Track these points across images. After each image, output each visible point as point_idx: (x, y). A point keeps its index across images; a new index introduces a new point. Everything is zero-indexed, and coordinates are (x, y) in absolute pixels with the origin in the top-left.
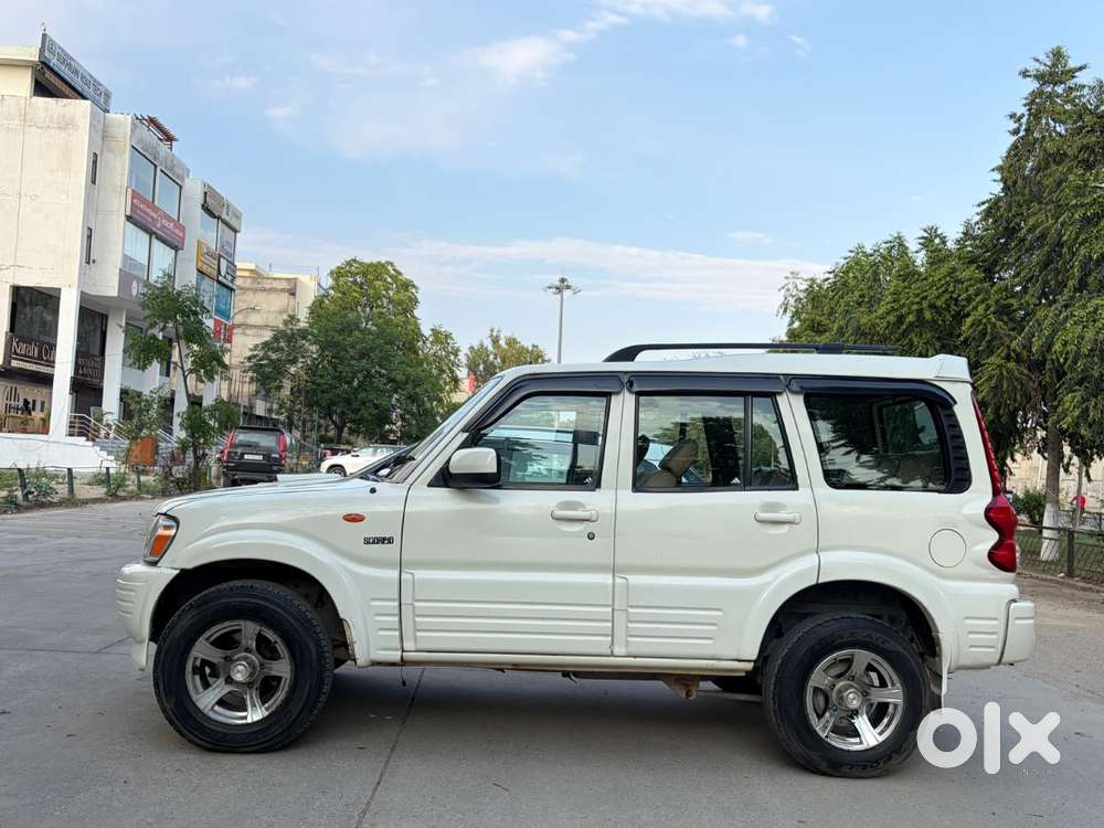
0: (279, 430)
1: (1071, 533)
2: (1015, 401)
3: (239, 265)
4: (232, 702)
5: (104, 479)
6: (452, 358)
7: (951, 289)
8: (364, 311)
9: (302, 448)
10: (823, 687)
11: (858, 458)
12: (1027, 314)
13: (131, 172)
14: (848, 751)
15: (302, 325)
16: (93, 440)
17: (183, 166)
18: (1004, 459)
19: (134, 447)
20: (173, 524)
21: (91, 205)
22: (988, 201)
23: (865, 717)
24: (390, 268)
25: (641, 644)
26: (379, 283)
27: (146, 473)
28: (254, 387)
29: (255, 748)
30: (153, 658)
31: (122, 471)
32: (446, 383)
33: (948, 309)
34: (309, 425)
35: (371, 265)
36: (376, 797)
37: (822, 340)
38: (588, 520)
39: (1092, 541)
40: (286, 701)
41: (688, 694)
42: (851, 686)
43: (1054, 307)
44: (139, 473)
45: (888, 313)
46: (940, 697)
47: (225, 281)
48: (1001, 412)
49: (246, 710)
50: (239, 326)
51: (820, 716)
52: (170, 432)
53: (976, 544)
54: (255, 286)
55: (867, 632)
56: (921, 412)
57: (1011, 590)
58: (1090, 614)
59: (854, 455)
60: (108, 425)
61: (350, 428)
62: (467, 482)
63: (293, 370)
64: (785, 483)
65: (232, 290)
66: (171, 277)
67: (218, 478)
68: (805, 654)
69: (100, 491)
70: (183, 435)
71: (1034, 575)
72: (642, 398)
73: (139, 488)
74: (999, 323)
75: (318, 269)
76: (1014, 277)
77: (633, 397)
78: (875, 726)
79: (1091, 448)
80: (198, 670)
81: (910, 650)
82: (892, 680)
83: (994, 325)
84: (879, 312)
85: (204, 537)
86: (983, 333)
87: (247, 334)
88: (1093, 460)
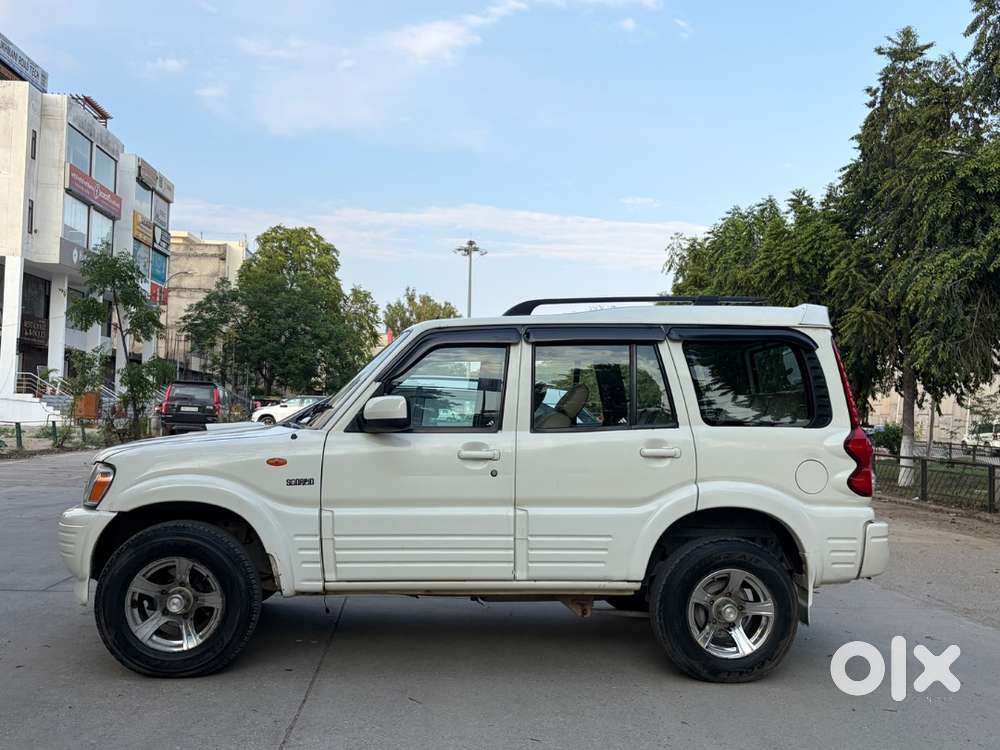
0: (212, 384)
1: (924, 461)
2: (874, 345)
3: (173, 233)
4: (170, 632)
5: (51, 432)
6: (371, 315)
7: (816, 246)
8: (289, 274)
9: (234, 400)
10: (703, 603)
11: (734, 399)
12: (884, 267)
13: (68, 148)
14: (727, 659)
15: (234, 286)
16: (40, 397)
17: (117, 141)
18: (866, 397)
19: (78, 403)
20: (109, 470)
21: (31, 179)
23: (741, 629)
24: (311, 233)
25: (540, 569)
26: (303, 247)
27: (89, 425)
28: (189, 344)
29: (191, 673)
30: (94, 594)
31: (68, 424)
32: (366, 338)
33: (815, 264)
34: (240, 379)
35: (293, 231)
36: (302, 714)
38: (491, 459)
39: (943, 468)
40: (218, 630)
41: (584, 612)
42: (729, 602)
43: (906, 262)
44: (84, 426)
45: (762, 268)
46: (806, 609)
47: (160, 248)
48: (862, 355)
49: (181, 638)
50: (174, 289)
51: (701, 629)
52: (112, 387)
53: (836, 472)
54: (189, 251)
55: (743, 553)
56: (789, 357)
57: (868, 512)
58: (940, 532)
59: (730, 396)
60: (53, 382)
61: (278, 381)
62: (382, 427)
63: (224, 329)
64: (668, 422)
65: (166, 256)
66: (109, 245)
67: (157, 429)
68: (688, 573)
69: (48, 443)
70: (124, 390)
71: (893, 499)
72: (538, 348)
73: (84, 440)
74: (860, 276)
75: (246, 236)
76: (872, 234)
77: (530, 347)
78: (749, 636)
79: (941, 386)
80: (137, 604)
81: (779, 568)
82: (764, 595)
83: (855, 277)
84: (754, 267)
85: (140, 482)
86: (846, 285)
87: (183, 297)
88: (943, 396)
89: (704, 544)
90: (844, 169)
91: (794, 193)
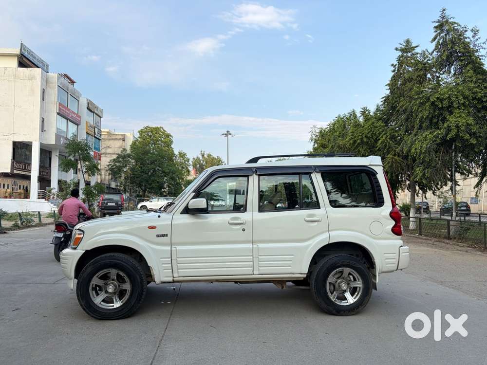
0: (121, 193)
1: (420, 219)
2: (398, 171)
3: (102, 130)
4: (108, 300)
5: (53, 215)
6: (187, 163)
7: (373, 130)
9: (130, 200)
10: (333, 282)
12: (401, 138)
13: (58, 96)
15: (129, 152)
16: (48, 200)
17: (78, 93)
20: (82, 233)
21: (42, 109)
23: (349, 292)
24: (161, 129)
25: (264, 270)
26: (158, 135)
28: (110, 176)
30: (76, 285)
32: (184, 172)
33: (372, 137)
34: (132, 190)
35: (154, 128)
36: (166, 334)
38: (242, 224)
39: (428, 221)
40: (129, 299)
41: (282, 287)
42: (344, 282)
43: (410, 136)
45: (350, 140)
46: (376, 283)
47: (97, 137)
48: (393, 175)
49: (114, 303)
51: (332, 293)
53: (387, 226)
54: (109, 138)
55: (349, 261)
56: (365, 178)
57: (400, 242)
58: (428, 249)
59: (340, 194)
60: (53, 194)
61: (148, 191)
62: (195, 212)
63: (125, 170)
64: (316, 206)
65: (100, 140)
66: (76, 136)
67: (98, 213)
68: (325, 270)
69: (52, 220)
74: (391, 142)
75: (133, 131)
76: (396, 125)
77: (257, 177)
78: (352, 296)
79: (426, 187)
80: (94, 289)
81: (364, 266)
82: (358, 278)
83: (389, 142)
84: (347, 140)
85: (95, 237)
86: (385, 146)
87: (107, 157)
88: (427, 191)
89: (332, 258)
90: (383, 98)
91: (362, 109)
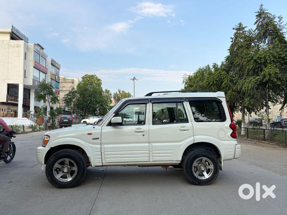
0: (71, 114)
1: (248, 129)
2: (234, 100)
3: (60, 77)
4: (64, 177)
5: (31, 127)
6: (110, 96)
7: (219, 76)
8: (89, 86)
9: (77, 118)
10: (196, 166)
11: (201, 115)
12: (236, 81)
13: (34, 57)
14: (202, 179)
15: (76, 90)
16: (28, 118)
17: (46, 55)
18: (233, 113)
19: (38, 120)
20: (49, 137)
21: (25, 64)
22: (227, 57)
23: (205, 172)
24: (95, 76)
25: (155, 159)
26: (93, 80)
27: (41, 125)
28: (65, 104)
29: (70, 187)
31: (36, 125)
32: (109, 102)
33: (219, 81)
34: (78, 112)
35: (91, 76)
36: (98, 196)
37: (192, 89)
38: (143, 132)
39: (252, 130)
40: (76, 176)
41: (167, 169)
42: (202, 165)
43: (242, 80)
44: (40, 125)
45: (206, 82)
46: (221, 167)
47: (57, 81)
48: (231, 103)
49: (67, 178)
50: (61, 91)
51: (196, 172)
52: (46, 115)
53: (228, 133)
54: (64, 81)
55: (206, 153)
56: (215, 104)
57: (236, 142)
58: (252, 146)
60: (32, 115)
61: (87, 113)
62: (115, 125)
63: (74, 100)
64: (186, 121)
65: (59, 82)
66: (45, 80)
68: (192, 159)
69: (31, 130)
70: (49, 116)
71: (240, 138)
72: (153, 104)
73: (40, 129)
74: (230, 83)
76: (233, 73)
78: (208, 174)
79: (251, 110)
80: (56, 170)
81: (214, 157)
82: (211, 164)
85: (56, 140)
86: (227, 86)
87: (63, 93)
88: (252, 112)
